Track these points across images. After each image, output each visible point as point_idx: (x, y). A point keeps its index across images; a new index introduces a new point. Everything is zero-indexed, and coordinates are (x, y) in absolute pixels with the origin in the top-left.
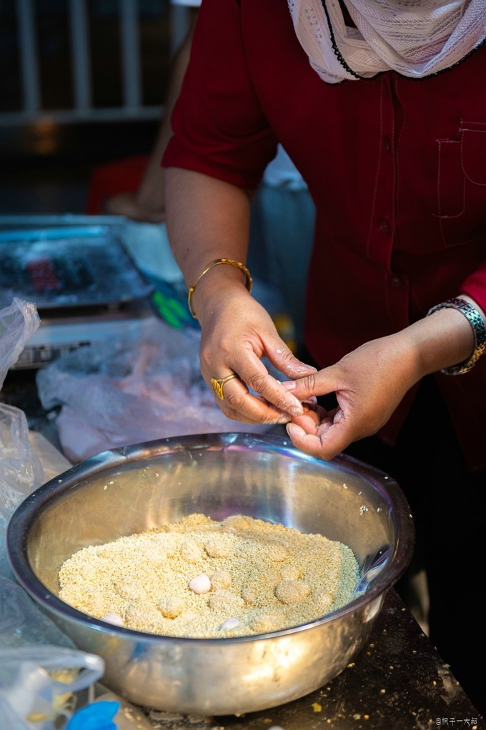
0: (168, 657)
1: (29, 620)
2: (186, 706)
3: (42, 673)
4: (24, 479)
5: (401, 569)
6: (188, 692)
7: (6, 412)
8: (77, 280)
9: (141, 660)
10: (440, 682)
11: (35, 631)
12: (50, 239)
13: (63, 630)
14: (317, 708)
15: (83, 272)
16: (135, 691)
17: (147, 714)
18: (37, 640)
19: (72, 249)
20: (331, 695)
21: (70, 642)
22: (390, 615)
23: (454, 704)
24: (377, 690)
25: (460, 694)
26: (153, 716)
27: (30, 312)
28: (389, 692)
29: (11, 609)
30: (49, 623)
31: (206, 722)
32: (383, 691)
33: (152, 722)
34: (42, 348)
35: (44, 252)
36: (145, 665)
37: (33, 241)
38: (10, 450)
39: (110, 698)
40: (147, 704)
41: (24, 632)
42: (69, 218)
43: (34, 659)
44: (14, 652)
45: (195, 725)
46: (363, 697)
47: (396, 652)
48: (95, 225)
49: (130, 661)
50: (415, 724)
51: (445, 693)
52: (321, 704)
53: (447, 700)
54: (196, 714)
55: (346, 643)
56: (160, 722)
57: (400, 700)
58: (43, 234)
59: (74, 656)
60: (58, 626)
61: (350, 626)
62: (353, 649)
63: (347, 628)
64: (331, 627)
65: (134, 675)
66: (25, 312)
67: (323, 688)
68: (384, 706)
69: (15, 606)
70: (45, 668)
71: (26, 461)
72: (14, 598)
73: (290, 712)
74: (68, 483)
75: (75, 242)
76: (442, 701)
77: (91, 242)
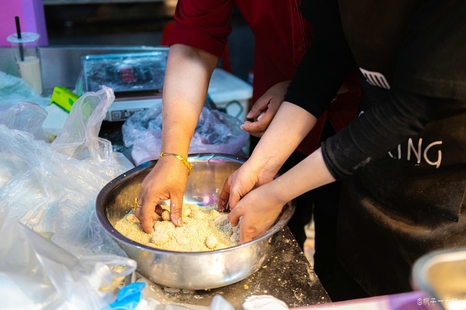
0: (170, 261)
1: (105, 242)
2: (181, 285)
3: (106, 267)
4: (109, 175)
5: (288, 220)
6: (182, 278)
7: (102, 142)
8: (144, 78)
9: (158, 262)
10: (308, 276)
11: (108, 248)
12: (133, 58)
13: (122, 248)
14: (246, 287)
15: (147, 74)
16: (155, 277)
17: (163, 289)
18: (108, 252)
19: (143, 63)
20: (254, 281)
21: (125, 253)
22: (287, 243)
23: (314, 286)
24: (276, 279)
25: (317, 282)
26: (166, 289)
27: (110, 92)
28: (283, 280)
29: (97, 237)
30: (115, 244)
31: (192, 293)
32: (280, 280)
33: (165, 292)
34: (126, 111)
35: (129, 64)
36: (161, 265)
37: (125, 58)
38: (103, 160)
39: (143, 280)
40: (161, 284)
41: (102, 248)
42: (144, 48)
43: (103, 261)
44: (93, 257)
45: (186, 294)
46: (269, 282)
47: (288, 261)
48: (155, 51)
49: (153, 264)
50: (293, 295)
51: (310, 281)
52: (248, 285)
53: (311, 285)
54: (186, 289)
55: (260, 255)
56: (169, 293)
57: (288, 283)
58: (129, 55)
59: (122, 259)
60: (119, 245)
61: (261, 248)
62: (263, 259)
63: (259, 249)
64: (251, 247)
65: (156, 271)
66: (108, 92)
67: (249, 277)
68: (279, 287)
69: (99, 236)
70: (108, 265)
71: (110, 166)
72: (99, 232)
73: (233, 289)
74: (129, 176)
75: (145, 59)
76: (308, 285)
77: (153, 59)
